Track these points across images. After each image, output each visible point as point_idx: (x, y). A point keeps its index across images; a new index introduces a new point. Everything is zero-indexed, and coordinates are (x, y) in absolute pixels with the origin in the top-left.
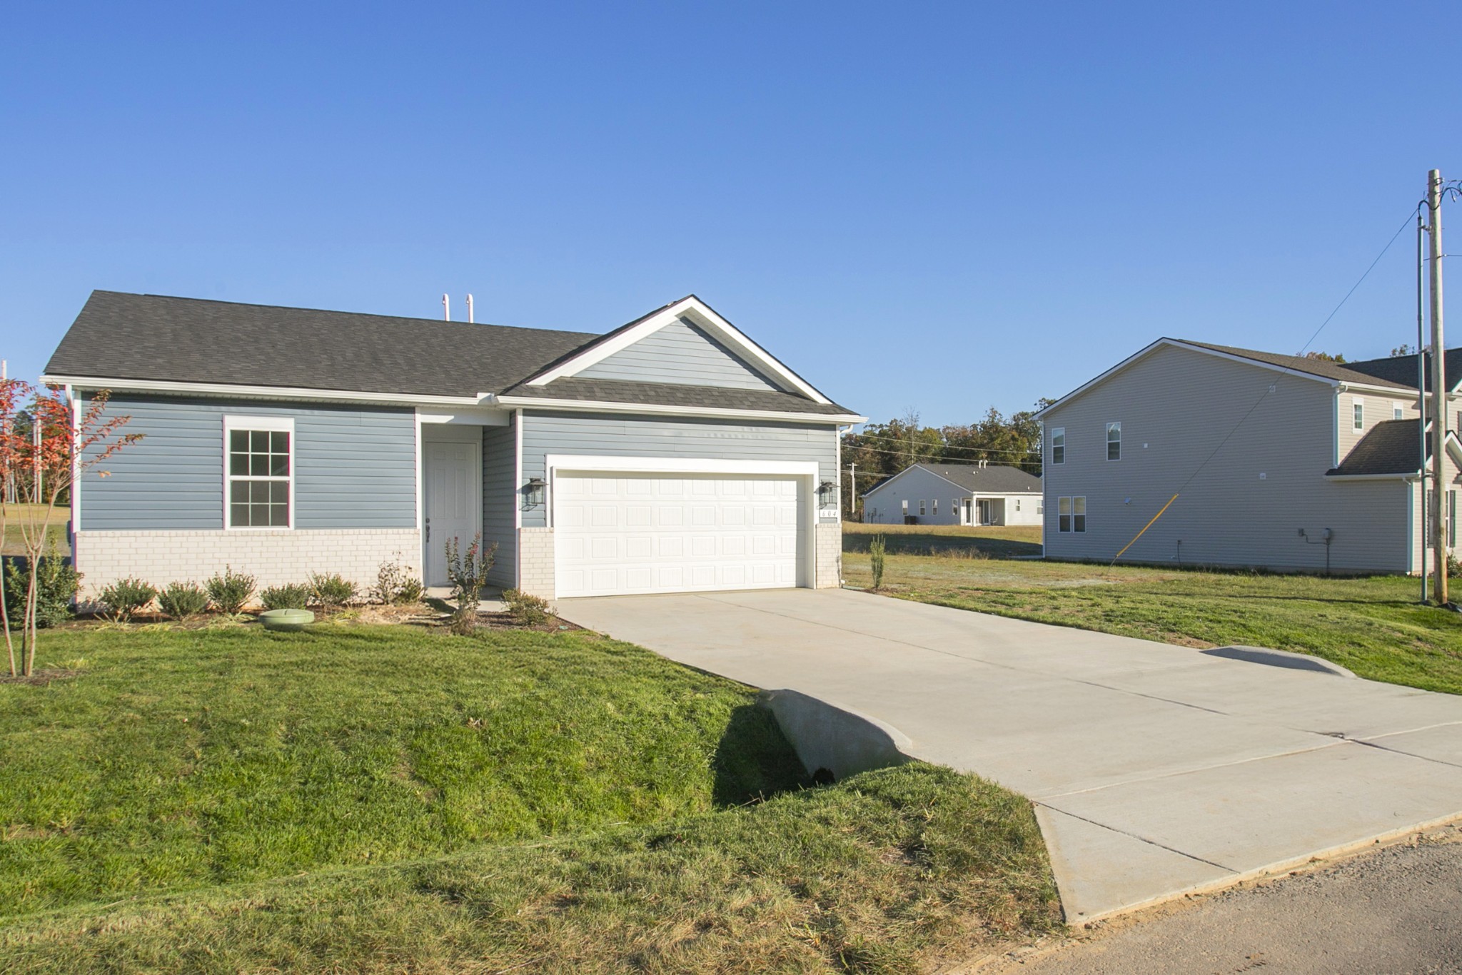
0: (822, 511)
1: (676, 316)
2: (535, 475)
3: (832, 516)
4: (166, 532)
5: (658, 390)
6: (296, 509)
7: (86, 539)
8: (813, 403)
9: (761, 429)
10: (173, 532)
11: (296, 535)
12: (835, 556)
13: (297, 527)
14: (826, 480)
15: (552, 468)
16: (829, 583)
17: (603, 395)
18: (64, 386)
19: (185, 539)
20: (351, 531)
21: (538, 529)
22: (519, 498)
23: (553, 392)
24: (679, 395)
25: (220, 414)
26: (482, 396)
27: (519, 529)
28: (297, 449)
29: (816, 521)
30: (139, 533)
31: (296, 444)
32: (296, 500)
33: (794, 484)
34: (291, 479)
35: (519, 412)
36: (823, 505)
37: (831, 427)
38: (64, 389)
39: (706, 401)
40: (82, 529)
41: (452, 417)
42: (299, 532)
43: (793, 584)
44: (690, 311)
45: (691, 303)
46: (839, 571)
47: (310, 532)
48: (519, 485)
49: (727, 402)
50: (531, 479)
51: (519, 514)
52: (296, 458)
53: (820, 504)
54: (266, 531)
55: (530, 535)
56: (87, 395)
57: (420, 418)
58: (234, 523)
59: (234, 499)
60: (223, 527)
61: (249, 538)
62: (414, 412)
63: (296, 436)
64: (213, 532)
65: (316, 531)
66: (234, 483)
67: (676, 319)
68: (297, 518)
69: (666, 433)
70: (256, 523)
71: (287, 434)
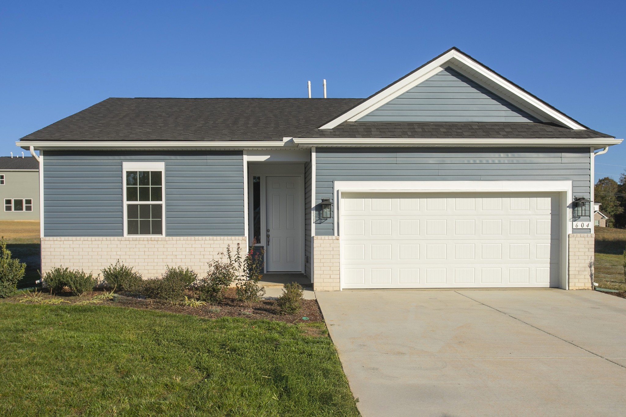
0: (575, 223)
1: (441, 66)
2: (325, 197)
3: (585, 227)
4: (89, 238)
5: (425, 127)
6: (167, 223)
7: (46, 242)
8: (568, 130)
9: (516, 155)
10: (93, 238)
11: (165, 241)
12: (588, 262)
13: (167, 235)
14: (579, 196)
15: (338, 191)
16: (581, 286)
17: (378, 133)
18: (29, 147)
19: (100, 242)
20: (200, 238)
21: (327, 237)
22: (313, 214)
23: (337, 133)
24: (443, 130)
25: (120, 161)
26: (286, 139)
27: (313, 237)
28: (166, 182)
29: (569, 231)
30: (74, 238)
31: (166, 180)
32: (167, 217)
33: (548, 200)
34: (163, 203)
35: (314, 149)
36: (575, 218)
37: (586, 150)
38: (29, 150)
39: (465, 133)
40: (45, 236)
41: (269, 157)
42: (167, 238)
43: (547, 284)
44: (453, 61)
45: (453, 54)
46: (591, 275)
47: (175, 238)
48: (313, 205)
49: (484, 134)
50: (323, 200)
51: (313, 226)
52: (166, 188)
53: (574, 217)
54: (147, 238)
55: (321, 241)
56: (47, 152)
57: (246, 158)
58: (130, 232)
59: (129, 216)
60: (122, 235)
61: (137, 242)
62: (242, 154)
63: (166, 174)
64: (116, 238)
65: (178, 238)
66: (129, 206)
67: (441, 69)
68: (167, 229)
69: (431, 161)
70: (142, 233)
71: (161, 172)
